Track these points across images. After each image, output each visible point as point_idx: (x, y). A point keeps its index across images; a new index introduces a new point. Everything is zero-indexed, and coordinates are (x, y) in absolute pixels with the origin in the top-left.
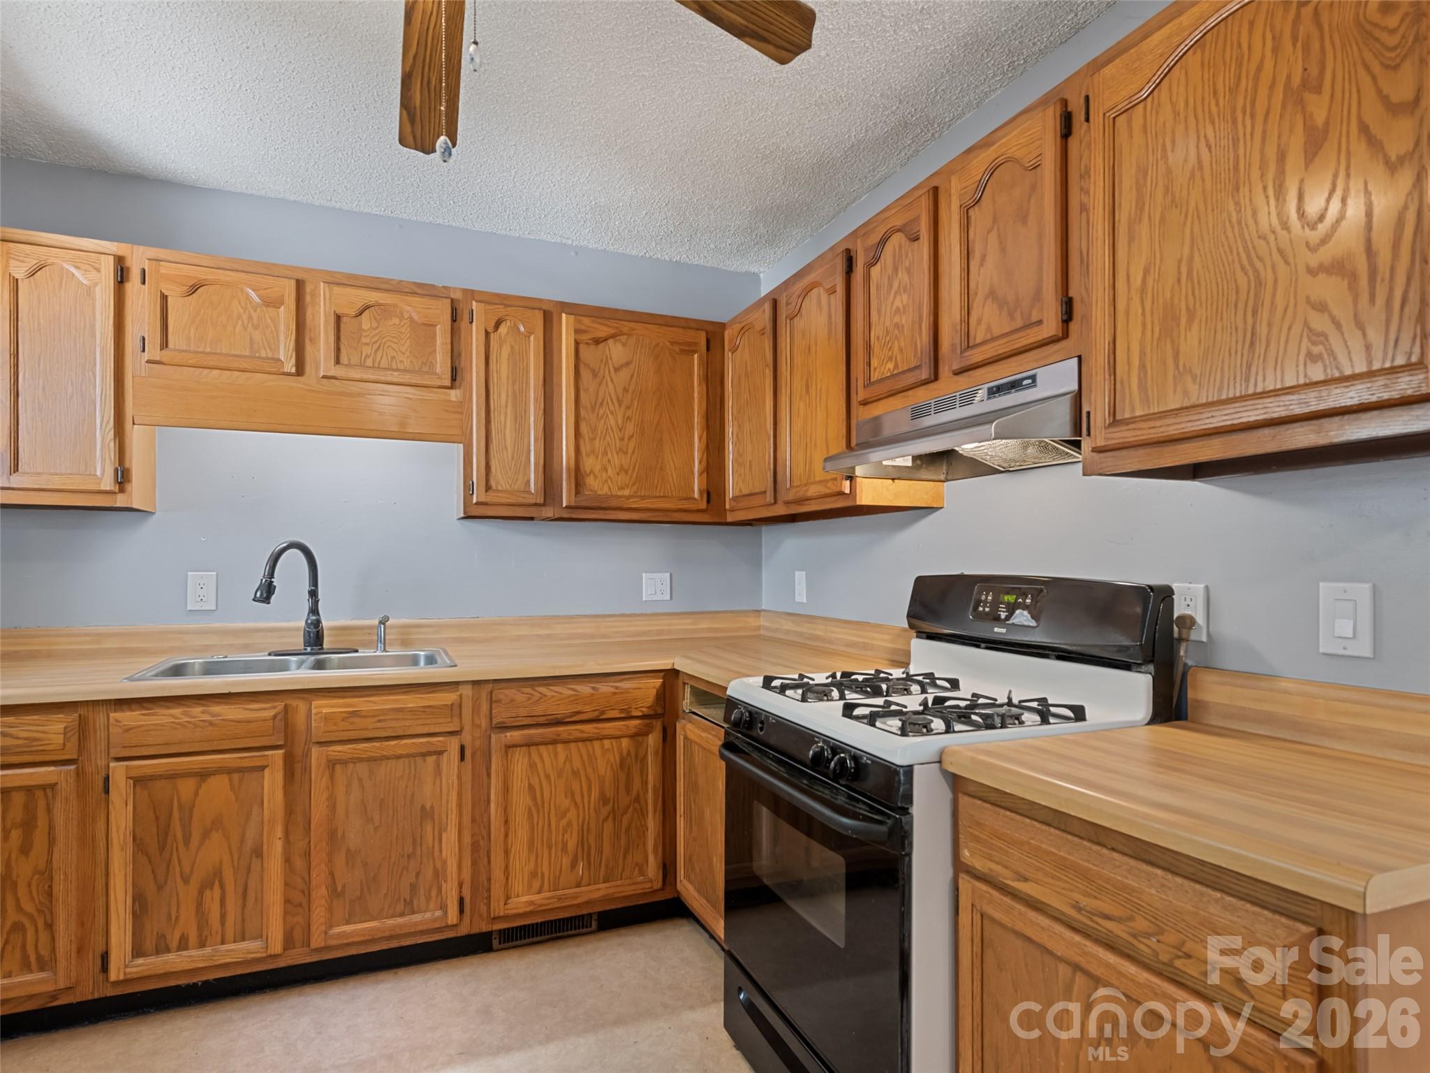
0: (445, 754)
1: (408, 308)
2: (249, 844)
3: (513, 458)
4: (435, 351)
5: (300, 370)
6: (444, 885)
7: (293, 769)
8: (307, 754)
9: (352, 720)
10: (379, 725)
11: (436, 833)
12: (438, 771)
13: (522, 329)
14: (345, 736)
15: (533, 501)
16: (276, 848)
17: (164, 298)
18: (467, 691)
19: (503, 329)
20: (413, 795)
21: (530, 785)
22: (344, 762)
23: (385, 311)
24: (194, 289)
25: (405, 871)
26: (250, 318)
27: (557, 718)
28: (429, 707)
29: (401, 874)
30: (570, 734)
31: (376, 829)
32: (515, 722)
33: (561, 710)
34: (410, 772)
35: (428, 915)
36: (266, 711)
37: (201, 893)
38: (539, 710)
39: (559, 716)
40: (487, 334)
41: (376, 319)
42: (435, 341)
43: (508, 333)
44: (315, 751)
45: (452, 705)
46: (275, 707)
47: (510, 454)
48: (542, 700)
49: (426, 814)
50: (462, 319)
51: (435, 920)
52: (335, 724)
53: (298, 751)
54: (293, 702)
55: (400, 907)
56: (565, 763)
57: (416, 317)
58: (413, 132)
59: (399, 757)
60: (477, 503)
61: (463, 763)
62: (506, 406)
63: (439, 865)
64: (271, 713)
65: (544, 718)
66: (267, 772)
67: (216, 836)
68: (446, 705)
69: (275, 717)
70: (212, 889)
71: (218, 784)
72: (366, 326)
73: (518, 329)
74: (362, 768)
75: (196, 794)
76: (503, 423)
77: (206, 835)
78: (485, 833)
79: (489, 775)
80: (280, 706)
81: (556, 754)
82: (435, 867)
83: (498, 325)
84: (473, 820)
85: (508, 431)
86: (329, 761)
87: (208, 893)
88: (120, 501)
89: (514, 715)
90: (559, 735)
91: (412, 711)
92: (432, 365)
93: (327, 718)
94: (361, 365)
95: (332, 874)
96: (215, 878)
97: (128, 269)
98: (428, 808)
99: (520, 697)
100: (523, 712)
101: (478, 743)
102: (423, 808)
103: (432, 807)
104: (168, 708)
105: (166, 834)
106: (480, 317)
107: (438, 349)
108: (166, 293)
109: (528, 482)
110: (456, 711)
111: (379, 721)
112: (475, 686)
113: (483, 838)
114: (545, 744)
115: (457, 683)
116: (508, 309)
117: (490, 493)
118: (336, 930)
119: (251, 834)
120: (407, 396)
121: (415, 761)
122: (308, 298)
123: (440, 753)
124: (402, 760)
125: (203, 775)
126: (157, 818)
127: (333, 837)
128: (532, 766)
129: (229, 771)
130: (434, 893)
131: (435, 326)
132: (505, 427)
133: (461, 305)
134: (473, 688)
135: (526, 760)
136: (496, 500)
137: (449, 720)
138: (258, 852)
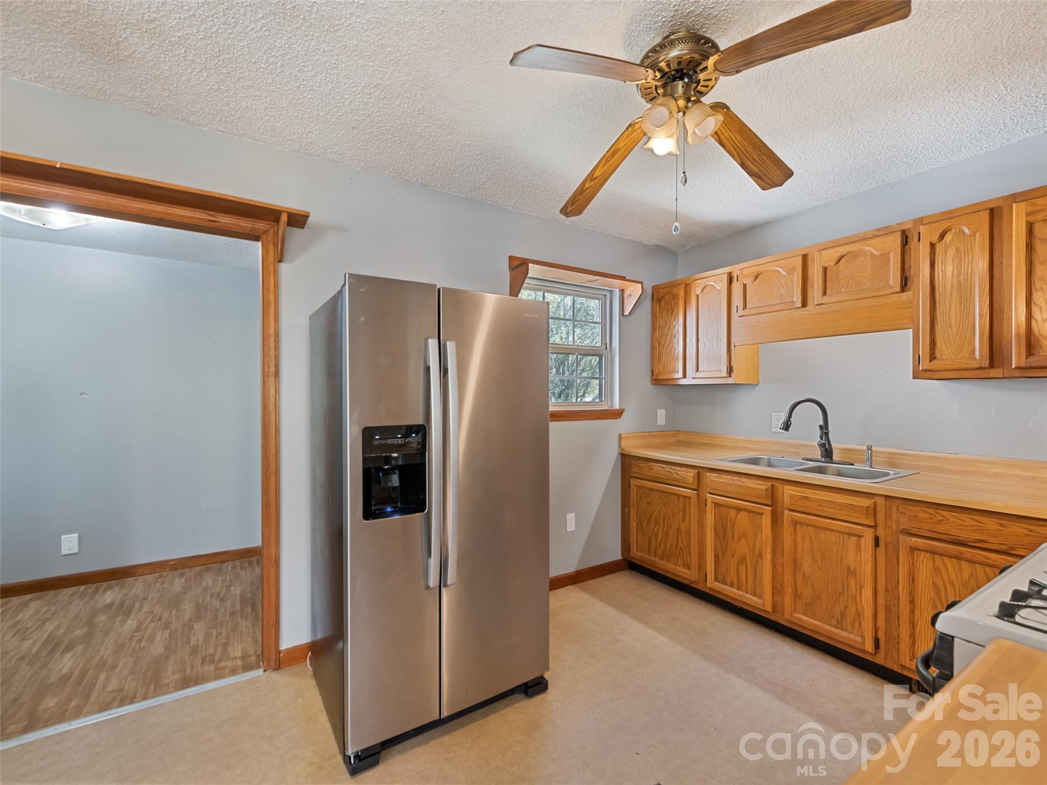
0: (863, 538)
1: (868, 248)
2: (757, 550)
3: (957, 333)
4: (889, 270)
5: (804, 304)
6: (863, 623)
7: (776, 518)
8: (783, 514)
9: (803, 501)
10: (820, 508)
11: (858, 586)
12: (858, 548)
13: (967, 231)
14: (801, 509)
15: (978, 366)
16: (768, 557)
17: (745, 285)
18: (881, 501)
19: (948, 238)
20: (842, 557)
21: (934, 583)
22: (802, 524)
23: (854, 255)
24: (756, 277)
25: (837, 602)
26: (780, 283)
27: (959, 540)
28: (851, 505)
29: (835, 603)
30: (974, 556)
31: (819, 568)
32: (919, 532)
33: (964, 535)
34: (840, 542)
35: (852, 636)
36: (764, 486)
37: (738, 565)
38: (941, 528)
39: (962, 539)
40: (933, 246)
41: (847, 262)
42: (890, 262)
43: (953, 239)
44: (786, 512)
45: (867, 507)
46: (767, 485)
47: (954, 331)
48: (942, 522)
49: (851, 572)
50: (912, 241)
51: (856, 642)
52: (795, 501)
53: (779, 511)
54: (777, 484)
55: (834, 622)
56: (970, 578)
57: (875, 252)
58: (765, 182)
59: (832, 531)
60: (923, 370)
61: (877, 548)
62: (951, 295)
63: (859, 608)
64: (765, 488)
65: (947, 536)
66: (764, 516)
67: (743, 540)
68: (863, 507)
69: (767, 489)
70: (742, 564)
71: (743, 515)
72: (841, 269)
73: (963, 232)
74: (811, 530)
75: (736, 518)
76: (948, 308)
77: (740, 538)
78: (896, 603)
79: (898, 564)
80: (769, 484)
81: (960, 569)
82: (857, 608)
83: (942, 236)
84: (886, 590)
85: (953, 314)
86: (792, 520)
87: (741, 566)
88: (730, 381)
89: (917, 526)
90: (962, 554)
91: (840, 504)
92: (888, 280)
93: (791, 496)
94: (838, 293)
95: (795, 583)
96: (742, 560)
97: (733, 277)
98: (852, 569)
99: (922, 515)
100: (925, 526)
101: (890, 539)
102: (849, 568)
103: (855, 569)
104: (727, 475)
105: (725, 532)
106: (928, 234)
107: (891, 268)
108: (745, 283)
109: (973, 350)
110: (872, 512)
111: (820, 505)
112: (887, 499)
113: (894, 606)
114: (950, 557)
115: (873, 494)
116: (952, 220)
117: (935, 362)
118: (797, 615)
119: (757, 545)
120: (871, 304)
121: (843, 537)
122: (810, 263)
123: (860, 537)
124: (834, 533)
125: (739, 510)
126: (722, 523)
127: (795, 563)
128: (936, 570)
129: (749, 511)
130: (857, 624)
131: (889, 253)
132: (950, 311)
133: (912, 232)
134: (885, 500)
135: (931, 563)
136: (939, 367)
137: (865, 516)
138: (760, 555)
